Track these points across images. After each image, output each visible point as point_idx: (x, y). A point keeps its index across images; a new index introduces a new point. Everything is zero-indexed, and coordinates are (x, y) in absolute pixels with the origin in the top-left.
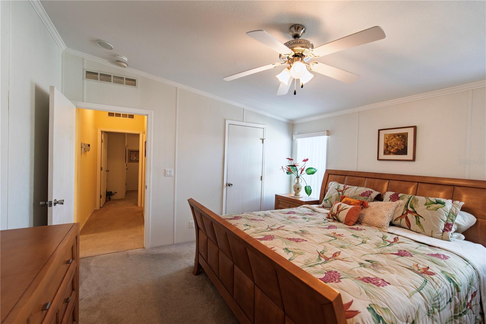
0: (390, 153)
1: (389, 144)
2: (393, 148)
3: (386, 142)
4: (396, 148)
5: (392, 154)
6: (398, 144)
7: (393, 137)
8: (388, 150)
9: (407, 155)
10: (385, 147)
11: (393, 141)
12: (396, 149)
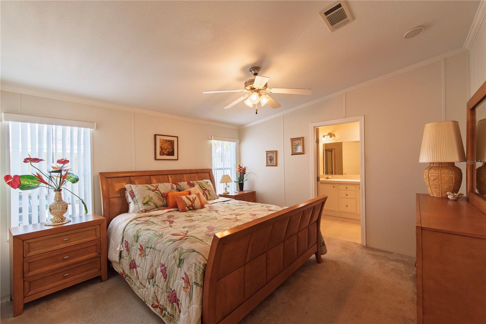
0: (164, 154)
1: (163, 147)
2: (166, 150)
3: (161, 145)
4: (168, 150)
5: (165, 155)
6: (168, 148)
7: (165, 142)
8: (162, 152)
9: (174, 156)
10: (161, 149)
11: (166, 145)
12: (168, 152)
